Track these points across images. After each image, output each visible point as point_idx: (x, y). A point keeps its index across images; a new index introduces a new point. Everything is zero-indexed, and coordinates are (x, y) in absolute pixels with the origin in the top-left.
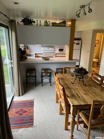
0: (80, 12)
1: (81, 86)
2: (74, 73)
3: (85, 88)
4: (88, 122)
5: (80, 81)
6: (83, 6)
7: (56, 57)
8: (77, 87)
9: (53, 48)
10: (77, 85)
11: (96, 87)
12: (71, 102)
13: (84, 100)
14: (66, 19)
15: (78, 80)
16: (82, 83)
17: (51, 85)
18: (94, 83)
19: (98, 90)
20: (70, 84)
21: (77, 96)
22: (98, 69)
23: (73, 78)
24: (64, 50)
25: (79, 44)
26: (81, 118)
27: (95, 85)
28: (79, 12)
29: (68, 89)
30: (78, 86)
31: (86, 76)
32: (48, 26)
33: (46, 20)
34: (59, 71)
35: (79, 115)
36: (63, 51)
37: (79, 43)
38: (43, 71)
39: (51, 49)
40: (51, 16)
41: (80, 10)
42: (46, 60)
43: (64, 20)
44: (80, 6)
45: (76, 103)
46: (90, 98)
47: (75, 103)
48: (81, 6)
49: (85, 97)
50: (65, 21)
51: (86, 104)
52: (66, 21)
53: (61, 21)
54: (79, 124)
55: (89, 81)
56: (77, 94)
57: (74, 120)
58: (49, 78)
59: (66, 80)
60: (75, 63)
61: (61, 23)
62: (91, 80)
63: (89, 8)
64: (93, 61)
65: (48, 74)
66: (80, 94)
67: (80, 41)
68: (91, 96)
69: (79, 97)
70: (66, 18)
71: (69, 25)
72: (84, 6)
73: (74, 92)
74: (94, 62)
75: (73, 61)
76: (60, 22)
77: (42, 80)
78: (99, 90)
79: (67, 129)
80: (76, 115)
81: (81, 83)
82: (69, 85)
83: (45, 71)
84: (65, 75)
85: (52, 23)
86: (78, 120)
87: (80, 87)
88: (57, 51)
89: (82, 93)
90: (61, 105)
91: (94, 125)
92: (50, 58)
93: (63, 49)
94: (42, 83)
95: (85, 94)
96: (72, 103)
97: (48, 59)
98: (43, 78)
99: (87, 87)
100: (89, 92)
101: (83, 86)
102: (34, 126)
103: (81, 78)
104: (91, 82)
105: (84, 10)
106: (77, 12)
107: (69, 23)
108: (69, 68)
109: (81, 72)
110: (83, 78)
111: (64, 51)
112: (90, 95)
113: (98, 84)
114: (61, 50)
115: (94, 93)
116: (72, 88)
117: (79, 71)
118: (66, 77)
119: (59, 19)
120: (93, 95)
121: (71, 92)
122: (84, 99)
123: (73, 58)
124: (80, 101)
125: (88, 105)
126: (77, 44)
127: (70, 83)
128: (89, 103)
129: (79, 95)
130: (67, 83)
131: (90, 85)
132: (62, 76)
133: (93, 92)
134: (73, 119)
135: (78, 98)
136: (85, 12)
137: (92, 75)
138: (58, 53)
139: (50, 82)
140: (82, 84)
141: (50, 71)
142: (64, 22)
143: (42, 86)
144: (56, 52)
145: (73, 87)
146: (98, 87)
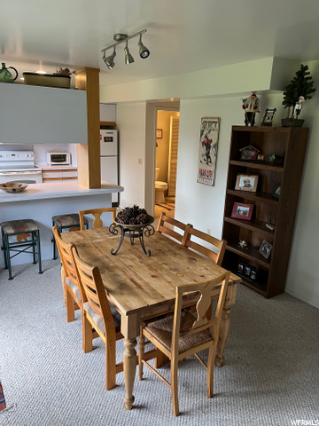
0: (115, 53)
1: (140, 257)
2: (117, 224)
3: (150, 262)
4: (170, 346)
5: (132, 244)
6: (123, 37)
7: (44, 180)
8: (129, 263)
9: (30, 154)
10: (128, 257)
11: (175, 254)
12: (121, 303)
13: (154, 293)
14: (71, 66)
15: (127, 242)
16: (142, 249)
17: (41, 273)
18: (170, 246)
19: (181, 262)
20: (107, 257)
21: (135, 286)
22: (169, 210)
23: (113, 239)
24: (68, 158)
25: (112, 141)
26: (149, 342)
27: (174, 249)
28: (112, 50)
29: (106, 272)
30: (132, 260)
31: (150, 227)
32: (12, 81)
33: (3, 64)
34: (63, 225)
35: (143, 337)
36: (65, 161)
37: (112, 138)
38: (10, 231)
39: (23, 156)
40: (19, 52)
41: (114, 46)
42: (14, 191)
43: (63, 69)
44: (115, 36)
45: (136, 304)
46: (167, 284)
47: (133, 304)
48: (118, 37)
49: (155, 284)
50: (67, 70)
51: (162, 300)
52: (71, 71)
53: (53, 71)
54: (146, 361)
55: (156, 242)
56: (132, 280)
57: (133, 352)
58: (31, 249)
59: (94, 249)
60: (109, 196)
61: (55, 75)
62: (161, 239)
63: (141, 44)
64: (157, 187)
65: (29, 239)
66: (141, 279)
67: (115, 132)
68: (169, 279)
69: (139, 286)
70: (68, 63)
71: (81, 82)
72: (126, 36)
73: (123, 277)
74: (157, 191)
75: (102, 190)
76: (51, 73)
77: (7, 259)
78: (185, 261)
79: (112, 386)
80: (137, 338)
81: (137, 249)
82: (106, 260)
83: (14, 227)
84: (88, 234)
85: (25, 74)
86: (143, 349)
87: (137, 259)
88: (46, 163)
89: (144, 276)
90: (87, 324)
91: (185, 351)
92: (30, 186)
93: (65, 156)
94: (7, 271)
95: (153, 276)
96: (125, 306)
97: (22, 190)
98: (12, 253)
99: (155, 259)
100: (161, 269)
101: (144, 256)
102: (8, 406)
103: (136, 236)
104: (163, 242)
105: (126, 48)
106: (104, 51)
107: (79, 78)
108: (97, 212)
109: (136, 219)
110: (141, 235)
111: (68, 161)
112: (167, 277)
113: (180, 247)
114: (59, 159)
115: (175, 270)
116: (117, 267)
117: (130, 217)
118: (92, 239)
119: (46, 64)
120: (173, 275)
121: (114, 277)
122: (153, 290)
123: (102, 182)
124: (143, 296)
125: (166, 302)
126: (105, 141)
127: (109, 255)
128: (168, 298)
129: (139, 282)
130: (100, 255)
131: (161, 252)
132: (79, 237)
133: (171, 269)
134: (130, 350)
135: (137, 290)
136: (129, 55)
137: (162, 224)
138: (50, 168)
139: (35, 263)
140: (140, 252)
141: (33, 229)
142: (65, 74)
143: (11, 278)
144: (42, 164)
145: (117, 264)
146: (181, 252)
